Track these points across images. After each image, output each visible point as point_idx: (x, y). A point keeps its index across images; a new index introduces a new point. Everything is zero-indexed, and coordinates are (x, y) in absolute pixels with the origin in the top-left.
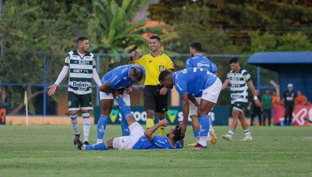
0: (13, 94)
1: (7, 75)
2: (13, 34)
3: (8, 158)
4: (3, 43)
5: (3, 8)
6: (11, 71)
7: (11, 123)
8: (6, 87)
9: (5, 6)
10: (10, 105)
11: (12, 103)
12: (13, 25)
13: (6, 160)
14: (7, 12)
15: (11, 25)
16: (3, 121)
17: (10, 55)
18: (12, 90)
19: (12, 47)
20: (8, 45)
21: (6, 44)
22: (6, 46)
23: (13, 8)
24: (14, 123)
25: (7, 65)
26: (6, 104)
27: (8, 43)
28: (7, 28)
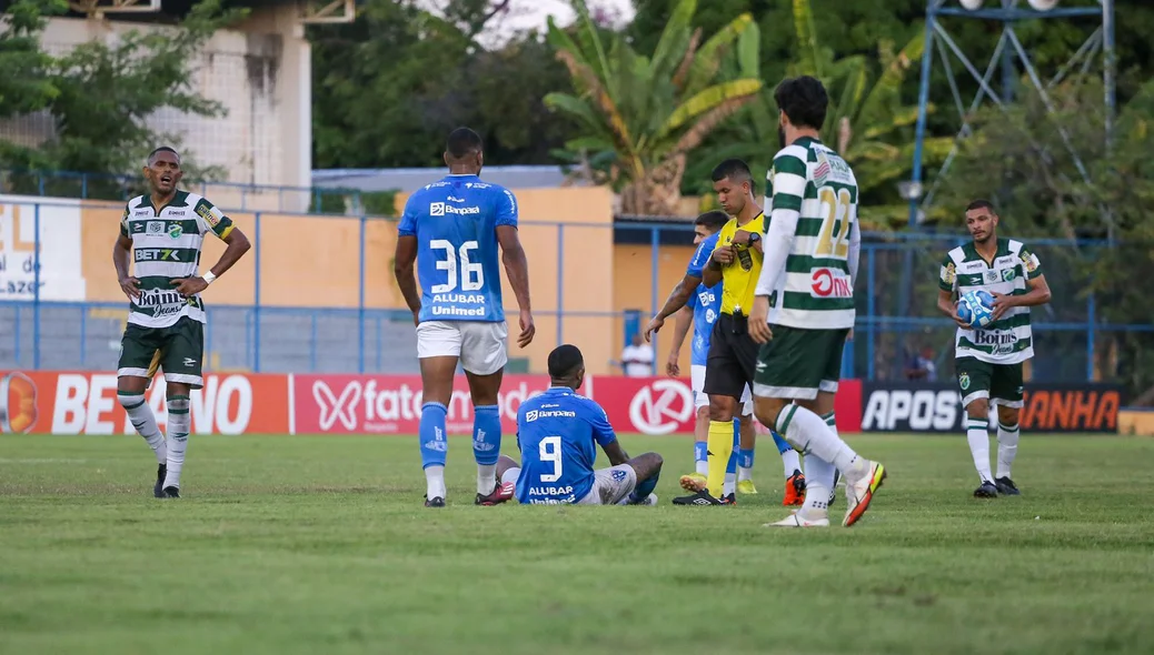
0: (1138, 355)
1: (1124, 303)
2: (1143, 194)
3: (1124, 522)
4: (1114, 217)
5: (1117, 123)
6: (1135, 291)
7: (1132, 430)
8: (1121, 337)
9: (1121, 118)
10: (1131, 382)
11: (1137, 378)
12: (1144, 168)
13: (1117, 526)
14: (1126, 136)
15: (1136, 170)
16: (1111, 424)
17: (1132, 251)
18: (1135, 344)
19: (1138, 227)
20: (1127, 224)
21: (1121, 219)
22: (1123, 226)
23: (1142, 125)
24: (1140, 430)
25: (1124, 275)
26: (1121, 381)
27: (1126, 217)
28: (1124, 178)
